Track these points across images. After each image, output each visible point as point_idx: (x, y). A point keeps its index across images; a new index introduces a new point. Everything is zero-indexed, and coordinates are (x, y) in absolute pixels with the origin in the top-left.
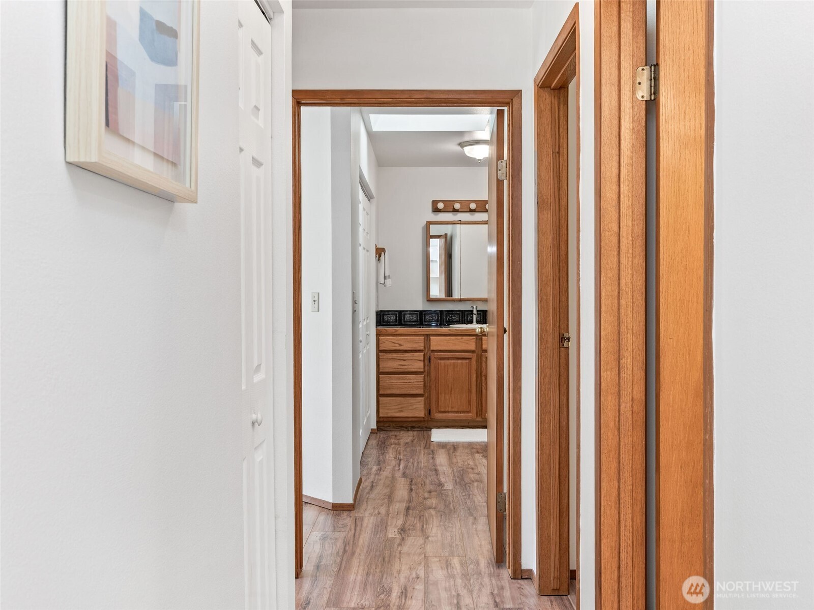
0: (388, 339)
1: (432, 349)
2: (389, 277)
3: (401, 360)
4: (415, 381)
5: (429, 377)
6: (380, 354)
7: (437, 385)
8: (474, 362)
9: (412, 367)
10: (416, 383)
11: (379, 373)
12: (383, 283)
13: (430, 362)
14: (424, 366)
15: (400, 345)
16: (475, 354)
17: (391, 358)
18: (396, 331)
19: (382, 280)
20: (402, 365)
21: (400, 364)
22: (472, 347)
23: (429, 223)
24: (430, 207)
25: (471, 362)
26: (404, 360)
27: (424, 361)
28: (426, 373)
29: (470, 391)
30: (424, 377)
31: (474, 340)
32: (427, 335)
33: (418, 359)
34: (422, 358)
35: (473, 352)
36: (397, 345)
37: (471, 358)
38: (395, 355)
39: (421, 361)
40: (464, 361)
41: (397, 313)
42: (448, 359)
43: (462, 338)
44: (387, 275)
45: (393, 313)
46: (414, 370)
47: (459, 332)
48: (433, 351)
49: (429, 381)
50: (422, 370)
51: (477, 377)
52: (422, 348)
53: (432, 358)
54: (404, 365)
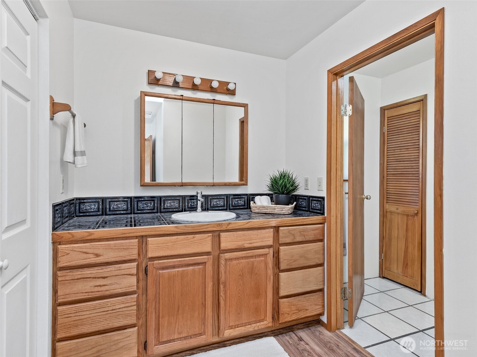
0: (75, 247)
1: (150, 255)
2: (83, 153)
3: (98, 278)
4: (122, 306)
5: (144, 296)
6: (59, 273)
7: (157, 306)
8: (209, 268)
9: (118, 286)
10: (124, 309)
11: (56, 304)
12: (72, 161)
13: (147, 274)
14: (138, 282)
15: (97, 255)
16: (211, 256)
17: (79, 277)
18: (91, 234)
19: (68, 157)
20: (100, 286)
21: (98, 284)
22: (207, 248)
23: (145, 94)
24: (145, 79)
25: (205, 268)
26: (104, 278)
27: (137, 274)
28: (140, 291)
29: (204, 305)
30: (138, 298)
31: (210, 238)
32: (142, 236)
33: (128, 273)
34: (134, 271)
35: (208, 253)
36: (91, 256)
37: (206, 263)
38: (87, 272)
39: (132, 275)
40: (196, 267)
41: (100, 201)
42: (174, 267)
43: (194, 237)
44: (78, 149)
45: (95, 200)
46: (120, 291)
47: (190, 229)
48: (153, 259)
49: (144, 301)
50: (135, 288)
51: (213, 285)
52: (135, 257)
53: (150, 269)
54: (104, 285)
